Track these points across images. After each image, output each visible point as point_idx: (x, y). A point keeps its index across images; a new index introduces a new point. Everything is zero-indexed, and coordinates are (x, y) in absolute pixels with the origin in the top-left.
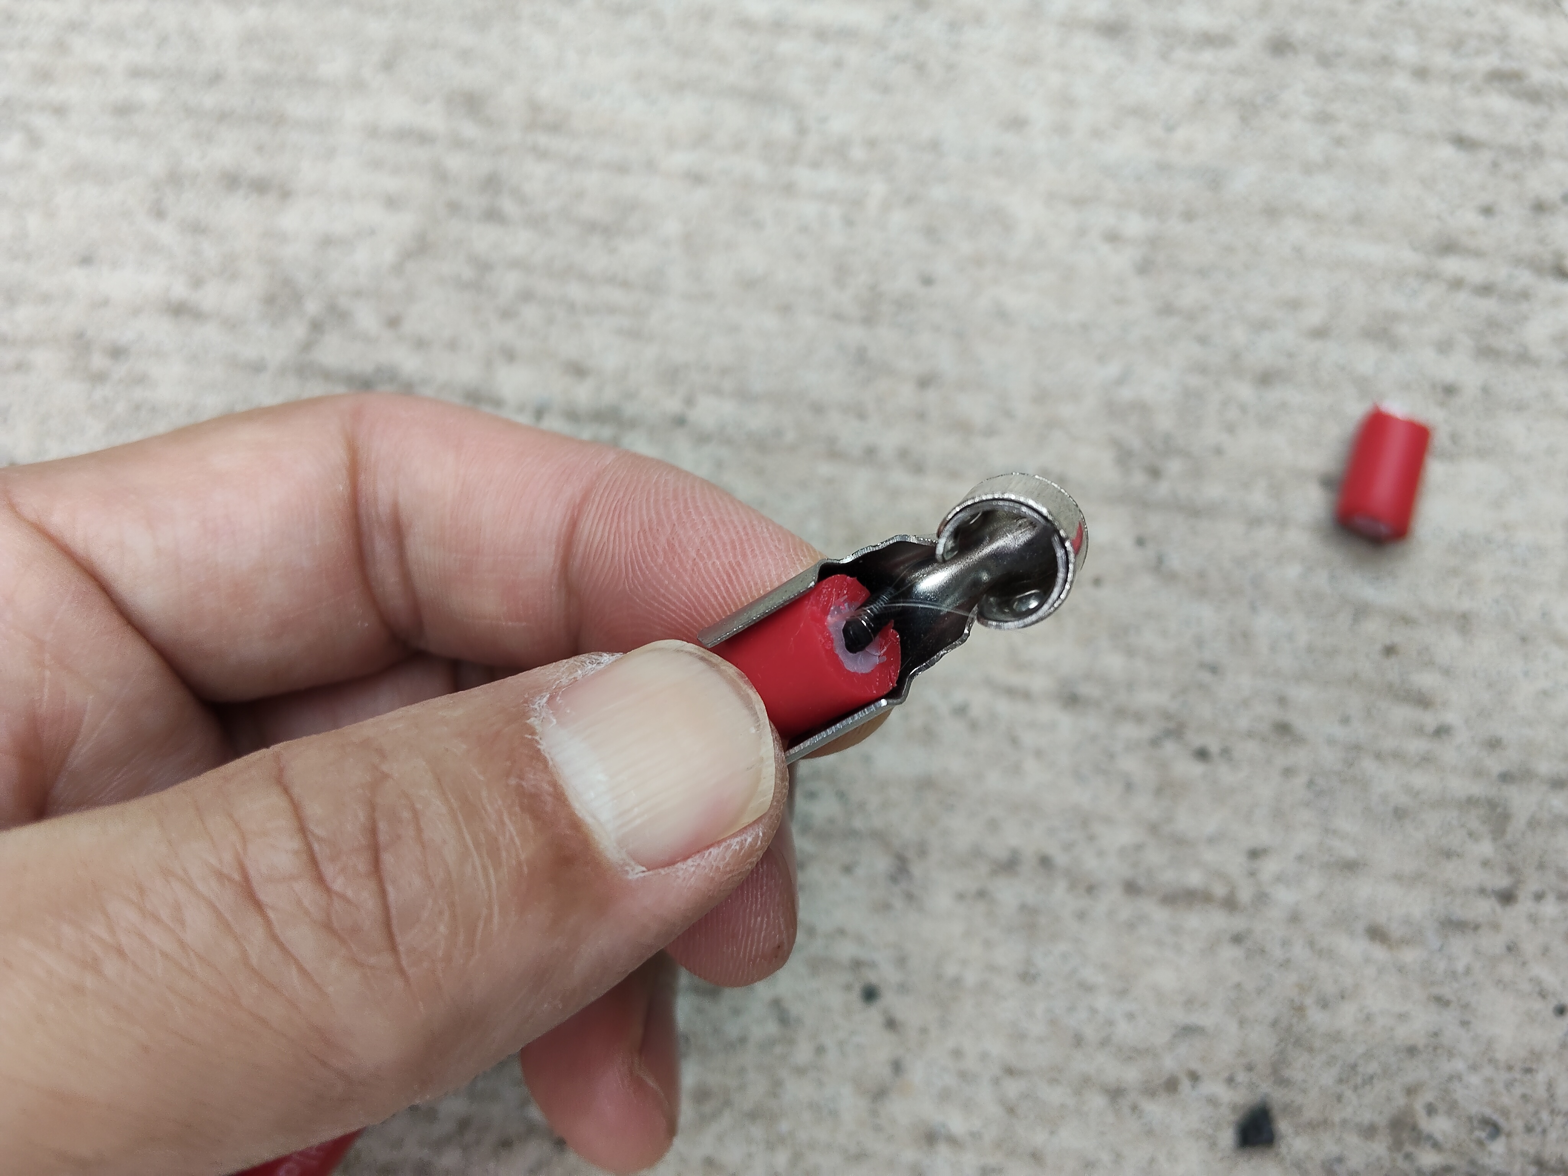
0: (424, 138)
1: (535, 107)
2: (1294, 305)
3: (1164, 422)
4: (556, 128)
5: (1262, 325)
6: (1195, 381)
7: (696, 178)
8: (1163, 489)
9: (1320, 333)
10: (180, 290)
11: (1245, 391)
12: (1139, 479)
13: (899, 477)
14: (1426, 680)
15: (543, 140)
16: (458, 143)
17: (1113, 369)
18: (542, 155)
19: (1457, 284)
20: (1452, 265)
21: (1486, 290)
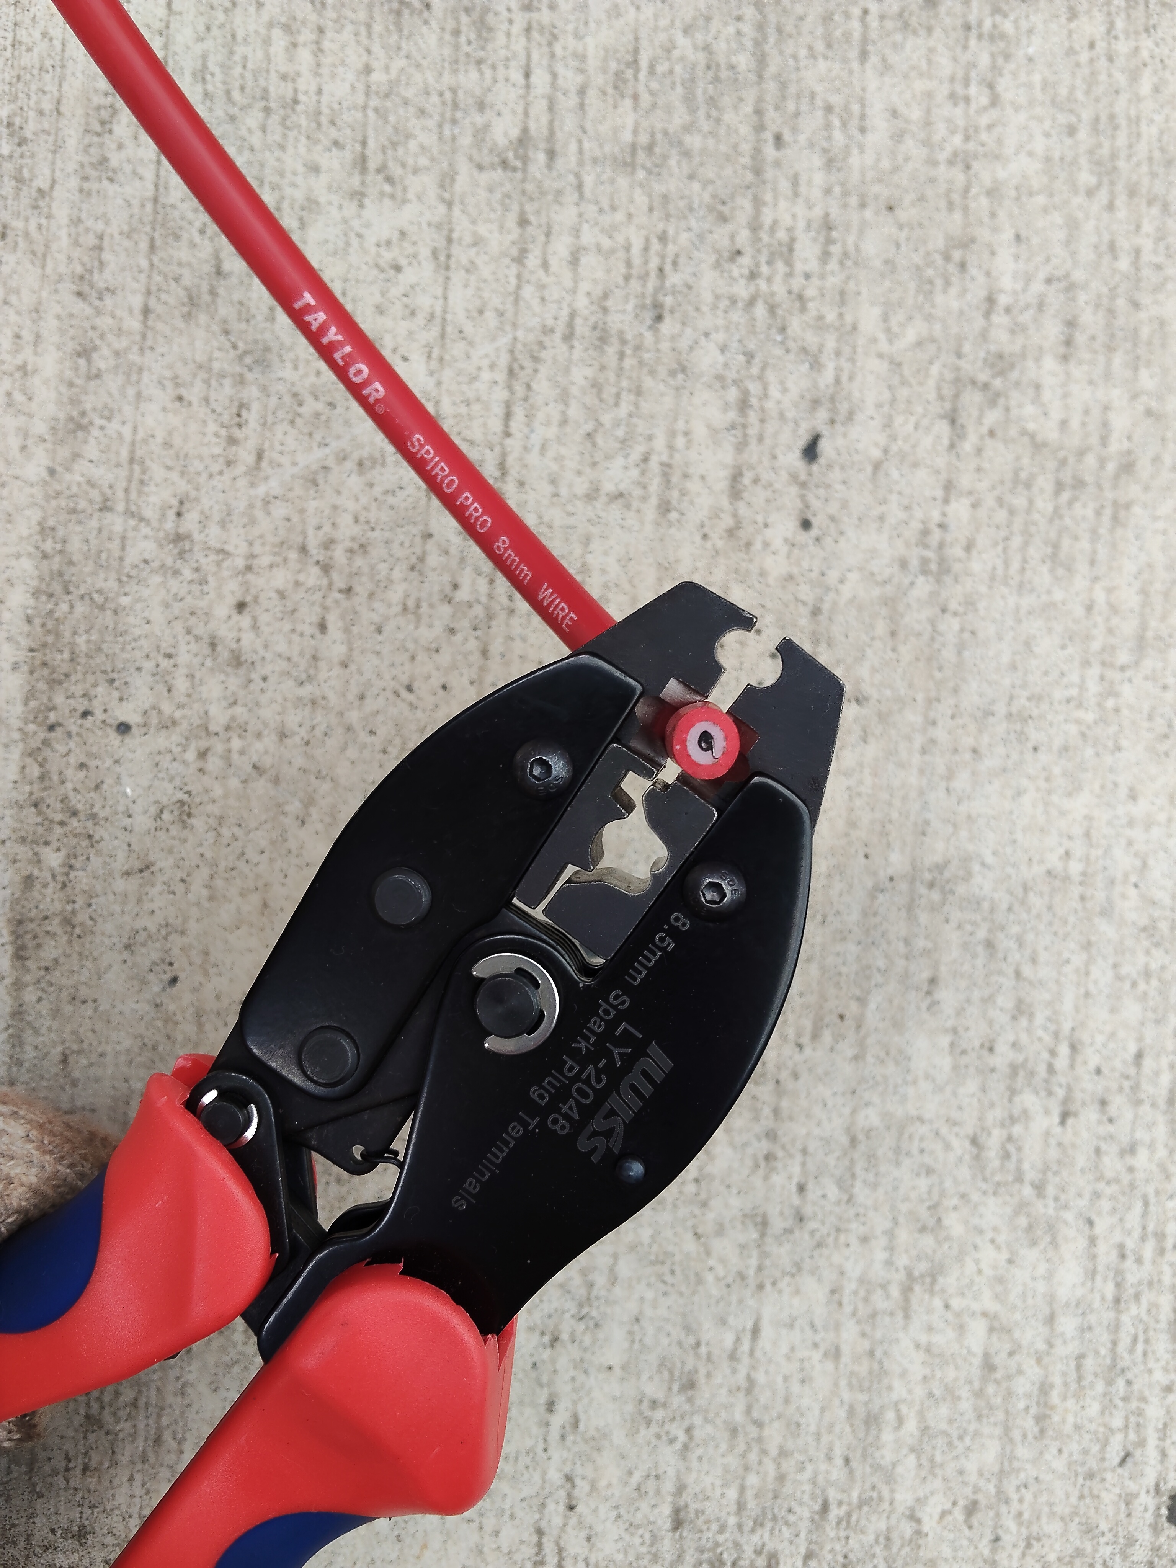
0: (1104, 441)
1: (1128, 506)
2: (1034, 961)
3: (961, 889)
4: (1115, 519)
5: (1020, 943)
6: (986, 905)
7: (1089, 608)
8: (923, 890)
9: (1018, 974)
10: (1003, 300)
11: (982, 934)
12: (928, 876)
13: (919, 741)
14: (827, 1037)
15: (1108, 512)
16: (1102, 462)
17: (989, 859)
18: (1098, 513)
19: (1053, 1053)
20: (1064, 1050)
21: (1051, 1069)
